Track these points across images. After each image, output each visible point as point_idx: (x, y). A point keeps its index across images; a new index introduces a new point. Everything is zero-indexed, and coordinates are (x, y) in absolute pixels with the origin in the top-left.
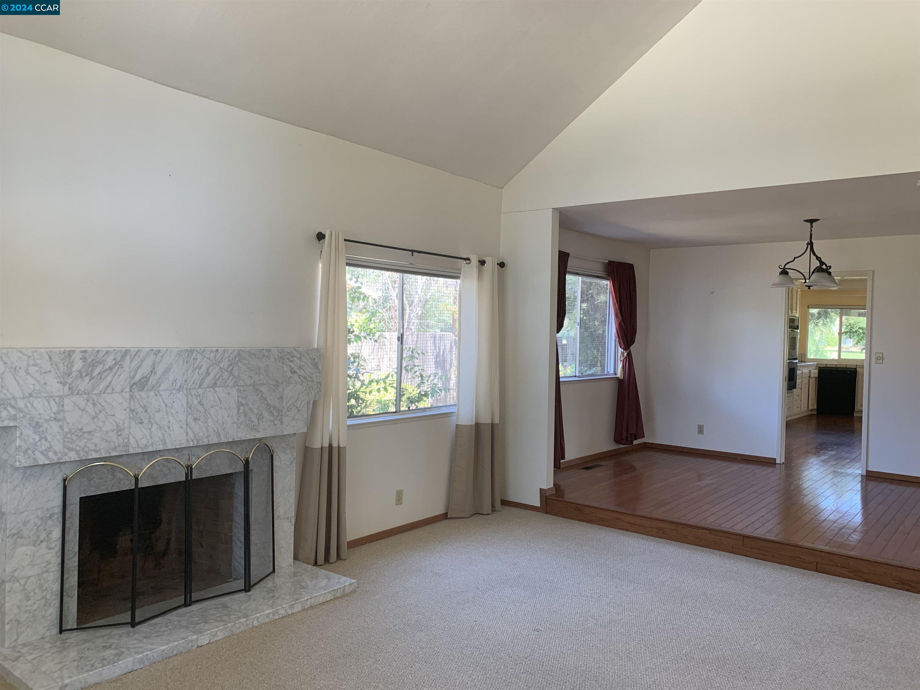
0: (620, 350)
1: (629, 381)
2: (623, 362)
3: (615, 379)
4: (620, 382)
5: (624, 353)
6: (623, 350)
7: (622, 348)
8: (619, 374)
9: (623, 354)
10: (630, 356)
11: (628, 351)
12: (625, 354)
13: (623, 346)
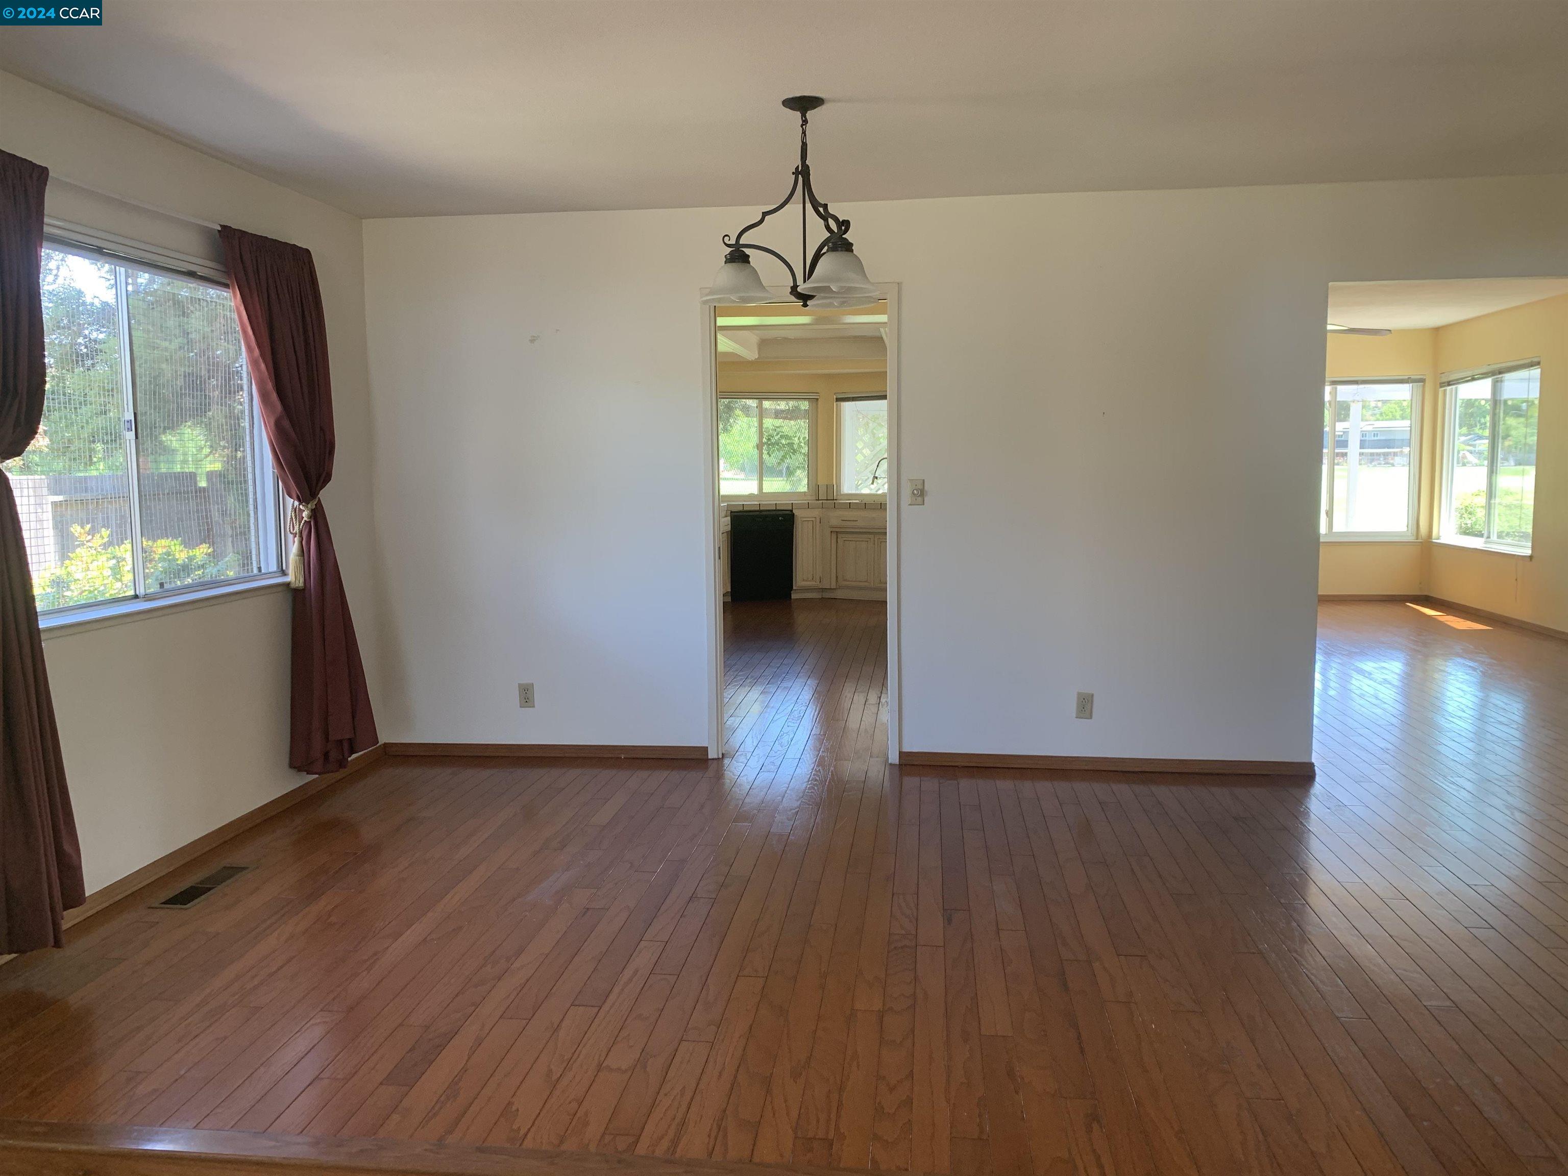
0: (291, 503)
1: (323, 594)
2: (301, 536)
3: (280, 589)
4: (296, 595)
5: (301, 511)
6: (297, 503)
7: (295, 496)
8: (293, 576)
9: (297, 512)
10: (320, 521)
11: (312, 505)
12: (305, 514)
13: (295, 490)
